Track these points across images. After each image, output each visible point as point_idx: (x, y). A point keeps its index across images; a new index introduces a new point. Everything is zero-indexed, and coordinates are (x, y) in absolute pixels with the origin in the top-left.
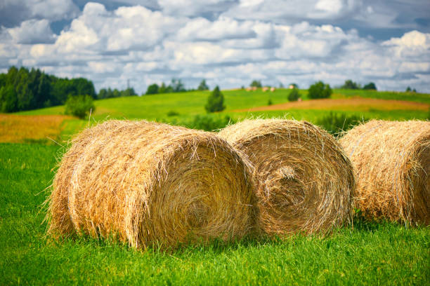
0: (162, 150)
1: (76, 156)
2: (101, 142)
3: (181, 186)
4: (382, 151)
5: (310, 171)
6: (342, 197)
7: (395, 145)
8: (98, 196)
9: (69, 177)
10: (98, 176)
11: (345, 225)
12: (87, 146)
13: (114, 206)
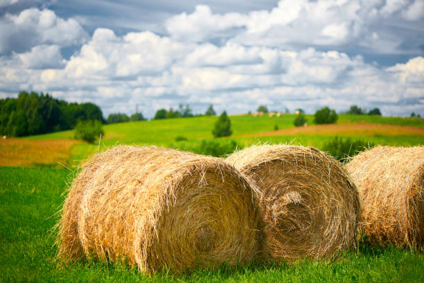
0: (171, 176)
1: (85, 180)
2: (110, 167)
3: (189, 211)
4: (387, 176)
5: (316, 197)
6: (348, 223)
7: (401, 171)
8: (107, 220)
9: (79, 202)
10: (107, 201)
11: (351, 250)
12: (97, 171)
13: (123, 230)
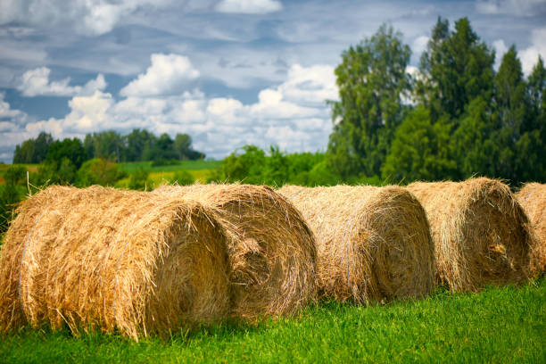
0: (157, 220)
5: (273, 245)
6: (305, 274)
8: (68, 278)
9: (19, 256)
10: (67, 253)
12: (38, 218)
13: (96, 289)
